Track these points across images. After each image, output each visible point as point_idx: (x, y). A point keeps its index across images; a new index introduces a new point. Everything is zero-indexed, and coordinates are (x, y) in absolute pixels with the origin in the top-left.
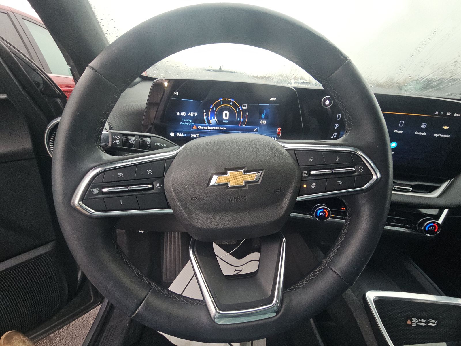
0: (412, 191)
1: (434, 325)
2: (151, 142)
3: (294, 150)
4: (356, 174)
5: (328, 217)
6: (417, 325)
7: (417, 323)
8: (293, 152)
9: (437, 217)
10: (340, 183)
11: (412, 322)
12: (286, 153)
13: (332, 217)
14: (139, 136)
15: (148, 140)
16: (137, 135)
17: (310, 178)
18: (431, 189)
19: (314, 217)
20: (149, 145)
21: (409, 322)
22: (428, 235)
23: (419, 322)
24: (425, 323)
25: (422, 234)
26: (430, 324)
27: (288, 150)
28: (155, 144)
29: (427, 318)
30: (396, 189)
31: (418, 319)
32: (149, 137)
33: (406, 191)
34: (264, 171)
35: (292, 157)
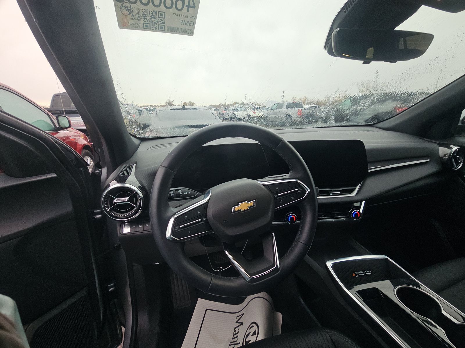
0: (341, 194)
1: (369, 274)
2: (182, 193)
3: (268, 185)
4: (299, 192)
5: (296, 221)
6: (359, 275)
7: (359, 274)
8: (267, 186)
9: (359, 208)
10: (293, 198)
11: (356, 275)
12: (264, 187)
13: (298, 220)
14: (175, 190)
15: (180, 191)
16: (174, 190)
17: (279, 198)
18: (351, 191)
19: (287, 222)
20: (181, 194)
21: (354, 275)
22: (355, 220)
23: (360, 273)
24: (364, 273)
25: (352, 220)
26: (367, 274)
27: (265, 186)
28: (184, 193)
29: (364, 270)
30: (332, 194)
31: (359, 272)
32: (180, 189)
33: (338, 194)
34: (256, 200)
35: (267, 189)
